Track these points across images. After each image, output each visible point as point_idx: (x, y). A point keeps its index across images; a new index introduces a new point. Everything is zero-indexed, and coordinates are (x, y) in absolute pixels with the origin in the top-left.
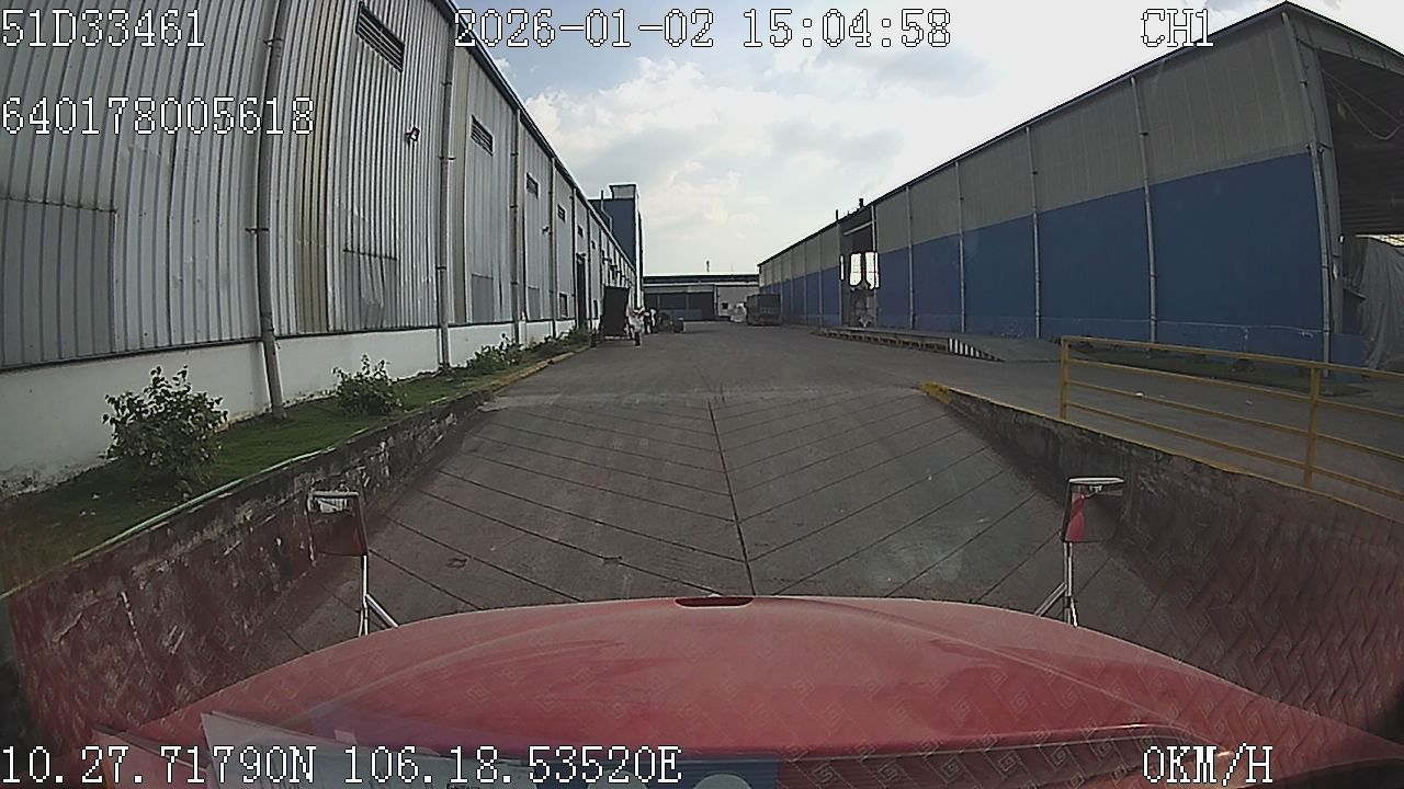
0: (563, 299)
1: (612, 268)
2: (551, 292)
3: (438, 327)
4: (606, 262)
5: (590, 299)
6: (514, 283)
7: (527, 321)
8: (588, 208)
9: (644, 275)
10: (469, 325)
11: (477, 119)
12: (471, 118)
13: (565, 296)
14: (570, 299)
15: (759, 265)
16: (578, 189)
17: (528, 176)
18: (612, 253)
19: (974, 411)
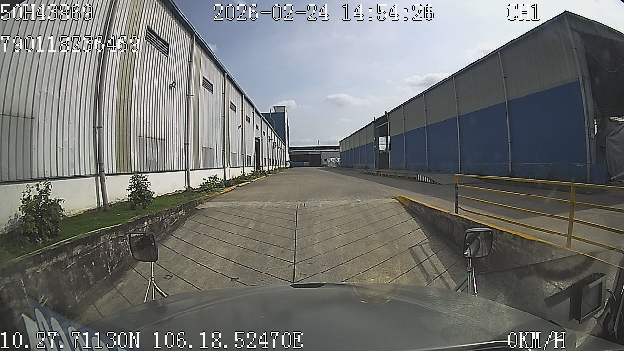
0: (248, 157)
1: (273, 143)
2: (243, 154)
3: (186, 170)
5: (262, 157)
6: (224, 150)
7: (230, 167)
9: (290, 146)
10: (201, 169)
11: (206, 77)
12: (202, 78)
14: (252, 157)
15: (340, 142)
16: (256, 109)
17: (231, 103)
18: (273, 137)
19: (418, 209)
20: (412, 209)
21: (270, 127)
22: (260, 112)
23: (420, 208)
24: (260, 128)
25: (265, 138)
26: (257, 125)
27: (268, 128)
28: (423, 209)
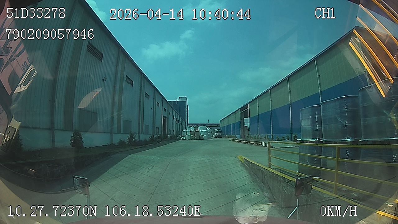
0: (157, 128)
1: (177, 120)
2: (153, 126)
3: (111, 133)
4: (174, 119)
5: (168, 129)
6: (139, 123)
7: (143, 134)
8: (168, 103)
9: (189, 123)
10: (122, 133)
11: (128, 76)
12: (126, 76)
13: (158, 128)
14: (160, 129)
15: (220, 121)
16: (164, 98)
17: (146, 93)
18: (177, 117)
20: (245, 164)
21: (174, 110)
22: (168, 101)
24: (167, 110)
25: (170, 117)
26: (164, 108)
28: (250, 164)
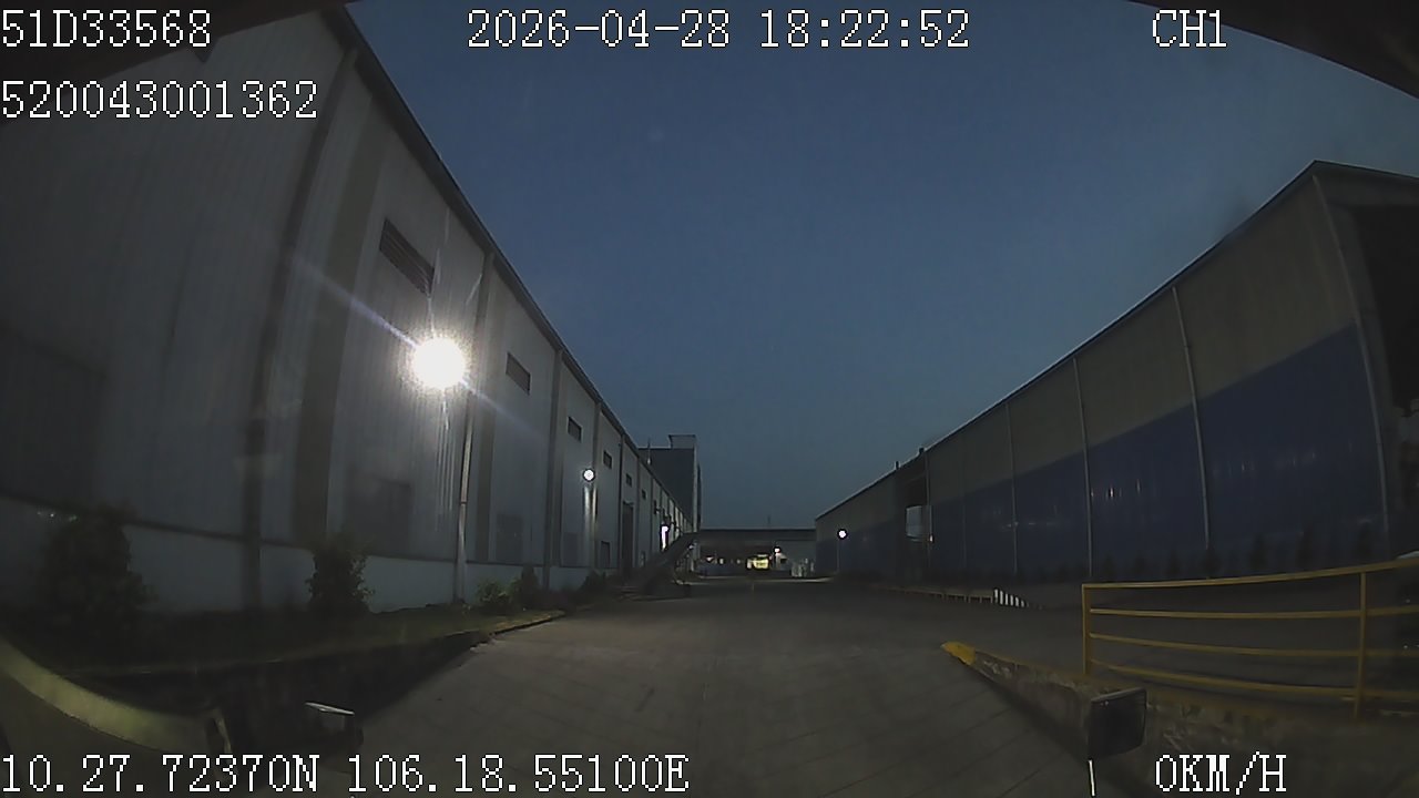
1: (665, 518)
4: (658, 513)
7: (561, 566)
8: (638, 456)
14: (613, 546)
16: (627, 438)
17: (570, 419)
18: (666, 505)
19: (995, 671)
20: (982, 672)
21: (658, 482)
22: (638, 447)
23: (1000, 669)
24: (634, 481)
25: (646, 506)
26: (628, 476)
27: (655, 483)
28: (1007, 670)
